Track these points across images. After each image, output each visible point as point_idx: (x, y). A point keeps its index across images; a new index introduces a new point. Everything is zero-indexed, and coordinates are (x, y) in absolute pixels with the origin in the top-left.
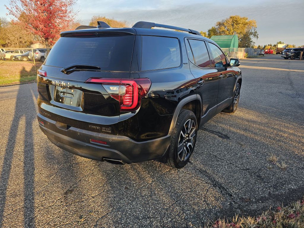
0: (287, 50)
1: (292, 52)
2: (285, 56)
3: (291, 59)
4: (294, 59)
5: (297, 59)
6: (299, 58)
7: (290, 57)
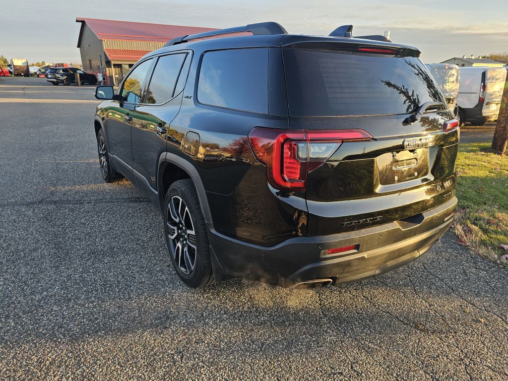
0: (53, 71)
1: (62, 73)
2: (55, 80)
3: (65, 85)
4: (68, 85)
5: (72, 85)
6: (75, 82)
7: (62, 81)
